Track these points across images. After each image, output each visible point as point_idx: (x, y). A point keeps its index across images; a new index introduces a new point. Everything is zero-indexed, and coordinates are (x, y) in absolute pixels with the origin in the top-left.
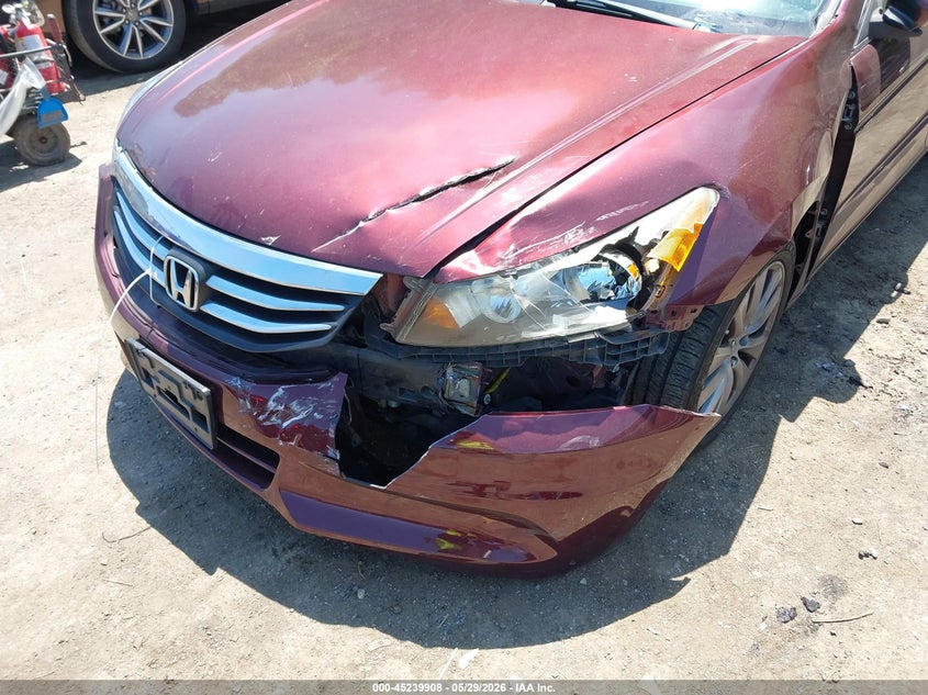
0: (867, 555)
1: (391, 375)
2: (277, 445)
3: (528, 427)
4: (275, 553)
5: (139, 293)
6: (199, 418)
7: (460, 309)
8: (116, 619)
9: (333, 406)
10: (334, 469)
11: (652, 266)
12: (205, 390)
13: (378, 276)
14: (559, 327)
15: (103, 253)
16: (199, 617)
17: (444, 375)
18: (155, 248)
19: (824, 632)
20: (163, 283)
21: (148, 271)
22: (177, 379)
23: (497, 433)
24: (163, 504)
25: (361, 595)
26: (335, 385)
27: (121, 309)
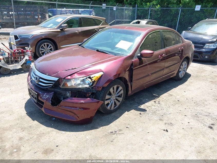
0: (127, 127)
1: (60, 93)
2: (44, 101)
3: (75, 99)
4: (43, 120)
5: (31, 82)
6: (36, 98)
7: (69, 84)
8: (18, 124)
9: (52, 96)
10: (50, 104)
11: (93, 80)
12: (37, 94)
13: (58, 78)
14: (80, 86)
15: (29, 77)
16: (30, 125)
17: (66, 93)
18: (34, 76)
19: (116, 135)
20: (34, 80)
21: (33, 79)
22: (33, 92)
23: (71, 100)
24: (29, 113)
25: (52, 125)
26: (52, 93)
27: (29, 83)
